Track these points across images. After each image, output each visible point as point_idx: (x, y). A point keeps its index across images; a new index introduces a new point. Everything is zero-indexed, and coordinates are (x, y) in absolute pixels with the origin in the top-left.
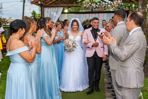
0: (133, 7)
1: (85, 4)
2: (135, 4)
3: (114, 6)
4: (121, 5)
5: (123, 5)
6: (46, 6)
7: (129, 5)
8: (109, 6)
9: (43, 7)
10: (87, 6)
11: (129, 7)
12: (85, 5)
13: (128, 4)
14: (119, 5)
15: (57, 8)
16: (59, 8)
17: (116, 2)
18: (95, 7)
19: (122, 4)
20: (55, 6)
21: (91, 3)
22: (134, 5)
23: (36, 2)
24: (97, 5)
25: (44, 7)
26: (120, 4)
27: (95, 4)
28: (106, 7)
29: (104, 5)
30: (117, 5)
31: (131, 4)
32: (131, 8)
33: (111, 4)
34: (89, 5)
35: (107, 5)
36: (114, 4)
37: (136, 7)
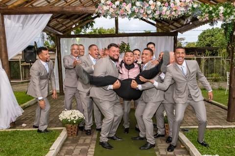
0: (222, 12)
1: (106, 5)
2: (225, 6)
3: (175, 11)
5: (197, 8)
6: (7, 11)
7: (211, 9)
8: (164, 11)
10: (112, 10)
11: (210, 12)
12: (105, 8)
14: (186, 7)
18: (130, 12)
19: (195, 6)
21: (121, 3)
26: (191, 5)
27: (130, 4)
28: (158, 12)
29: (152, 7)
30: (183, 9)
31: (215, 7)
32: (213, 14)
33: (169, 5)
34: (115, 7)
35: (161, 6)
36: (175, 4)
37: (228, 14)
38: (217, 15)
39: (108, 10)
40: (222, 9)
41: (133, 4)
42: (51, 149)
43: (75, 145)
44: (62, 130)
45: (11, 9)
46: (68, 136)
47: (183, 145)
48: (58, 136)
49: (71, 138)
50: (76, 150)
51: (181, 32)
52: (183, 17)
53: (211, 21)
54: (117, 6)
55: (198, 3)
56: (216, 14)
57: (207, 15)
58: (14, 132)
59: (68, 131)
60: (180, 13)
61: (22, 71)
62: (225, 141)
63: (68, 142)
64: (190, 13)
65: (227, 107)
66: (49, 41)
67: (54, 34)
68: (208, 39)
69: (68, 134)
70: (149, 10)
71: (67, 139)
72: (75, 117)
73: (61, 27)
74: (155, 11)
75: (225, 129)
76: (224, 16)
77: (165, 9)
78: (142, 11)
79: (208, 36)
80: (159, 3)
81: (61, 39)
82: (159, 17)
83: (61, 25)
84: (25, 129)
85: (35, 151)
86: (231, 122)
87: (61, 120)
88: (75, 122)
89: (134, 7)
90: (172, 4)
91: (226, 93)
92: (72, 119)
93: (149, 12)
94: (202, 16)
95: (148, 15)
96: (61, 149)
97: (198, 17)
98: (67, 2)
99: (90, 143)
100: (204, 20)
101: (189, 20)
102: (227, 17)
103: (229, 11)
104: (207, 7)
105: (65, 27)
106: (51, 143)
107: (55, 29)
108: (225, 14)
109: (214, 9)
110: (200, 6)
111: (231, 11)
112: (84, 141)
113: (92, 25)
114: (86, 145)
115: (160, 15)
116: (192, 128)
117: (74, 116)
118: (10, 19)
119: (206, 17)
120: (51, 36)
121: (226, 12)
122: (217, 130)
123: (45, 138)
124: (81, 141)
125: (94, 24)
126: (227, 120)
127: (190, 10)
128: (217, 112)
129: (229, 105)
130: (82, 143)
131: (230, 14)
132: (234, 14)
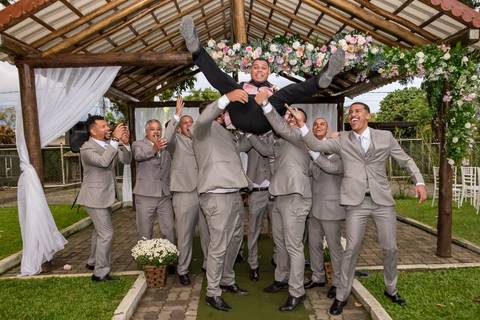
0: (421, 61)
1: (217, 50)
2: (426, 52)
4: (369, 53)
5: (378, 54)
7: (402, 56)
8: (320, 60)
10: (227, 60)
11: (401, 62)
12: (216, 55)
14: (359, 53)
17: (348, 43)
19: (375, 51)
21: (243, 47)
26: (366, 50)
27: (260, 49)
29: (299, 54)
30: (353, 57)
31: (409, 53)
32: (407, 66)
33: (329, 49)
34: (234, 53)
35: (313, 52)
37: (433, 65)
38: (414, 67)
39: (221, 60)
40: (421, 56)
41: (266, 49)
42: (116, 312)
43: (160, 303)
44: (138, 275)
45: (48, 57)
46: (148, 288)
47: (359, 302)
48: (129, 288)
49: (153, 290)
50: (163, 313)
51: (351, 96)
52: (354, 71)
53: (403, 77)
54: (237, 52)
55: (380, 46)
56: (411, 65)
57: (396, 66)
58: (48, 280)
59: (148, 277)
60: (347, 64)
61: (65, 167)
62: (435, 294)
63: (148, 299)
64: (366, 64)
65: (435, 230)
66: (113, 113)
67: (124, 101)
68: (396, 107)
69: (148, 282)
70: (294, 58)
71: (146, 294)
72: (161, 253)
73: (137, 88)
74: (303, 61)
75: (434, 270)
76: (426, 68)
77: (321, 56)
78: (281, 61)
79: (398, 102)
80: (310, 47)
81: (136, 109)
82: (312, 70)
83: (136, 85)
84: (69, 276)
85: (88, 316)
86: (445, 257)
87: (136, 257)
88: (160, 261)
89: (267, 54)
90: (333, 48)
91: (434, 203)
92: (156, 255)
93: (293, 62)
94: (387, 68)
95: (291, 67)
96: (135, 312)
97: (380, 71)
98: (147, 45)
99: (189, 301)
100: (391, 75)
101: (365, 76)
102: (431, 69)
103: (434, 60)
104: (395, 52)
105: (142, 89)
106: (117, 302)
107: (125, 92)
108: (426, 65)
109: (407, 56)
110: (382, 51)
111: (438, 60)
112: (178, 296)
113: (191, 85)
114: (182, 303)
115: (313, 67)
116: (374, 270)
117: (159, 250)
118: (45, 76)
119: (395, 70)
120: (118, 104)
121: (429, 61)
122: (419, 274)
123: (106, 292)
124: (172, 296)
125: (194, 82)
126: (437, 255)
127: (365, 58)
128: (419, 239)
129: (440, 226)
130: (173, 299)
131: (436, 64)
132: (444, 65)
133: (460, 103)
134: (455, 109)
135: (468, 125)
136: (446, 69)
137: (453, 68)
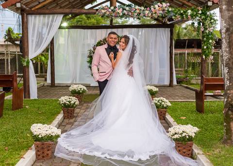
0: (189, 14)
1: (104, 9)
2: (192, 10)
3: (155, 13)
4: (168, 10)
5: (172, 11)
6: (30, 12)
7: (182, 12)
8: (147, 13)
9: (25, 15)
10: (108, 13)
11: (182, 14)
12: (103, 11)
13: (179, 10)
14: (163, 10)
15: (51, 16)
16: (56, 16)
17: (159, 6)
18: (121, 14)
19: (170, 9)
20: (47, 11)
21: (114, 8)
22: (190, 12)
23: (12, 5)
24: (125, 11)
25: (27, 15)
26: (166, 9)
28: (142, 15)
29: (138, 11)
30: (161, 12)
31: (184, 10)
32: (184, 16)
33: (150, 9)
35: (144, 10)
36: (155, 9)
37: (194, 16)
38: (187, 16)
39: (105, 13)
54: (112, 10)
57: (179, 16)
60: (159, 15)
64: (166, 15)
70: (135, 13)
72: (81, 89)
74: (140, 14)
80: (142, 8)
87: (71, 90)
88: (81, 92)
90: (152, 9)
94: (176, 16)
97: (173, 17)
103: (195, 13)
108: (192, 16)
109: (184, 12)
111: (197, 14)
119: (179, 18)
121: (193, 14)
127: (166, 12)
131: (196, 16)
132: (199, 15)
133: (207, 31)
134: (205, 34)
135: (211, 41)
136: (201, 17)
137: (203, 17)
